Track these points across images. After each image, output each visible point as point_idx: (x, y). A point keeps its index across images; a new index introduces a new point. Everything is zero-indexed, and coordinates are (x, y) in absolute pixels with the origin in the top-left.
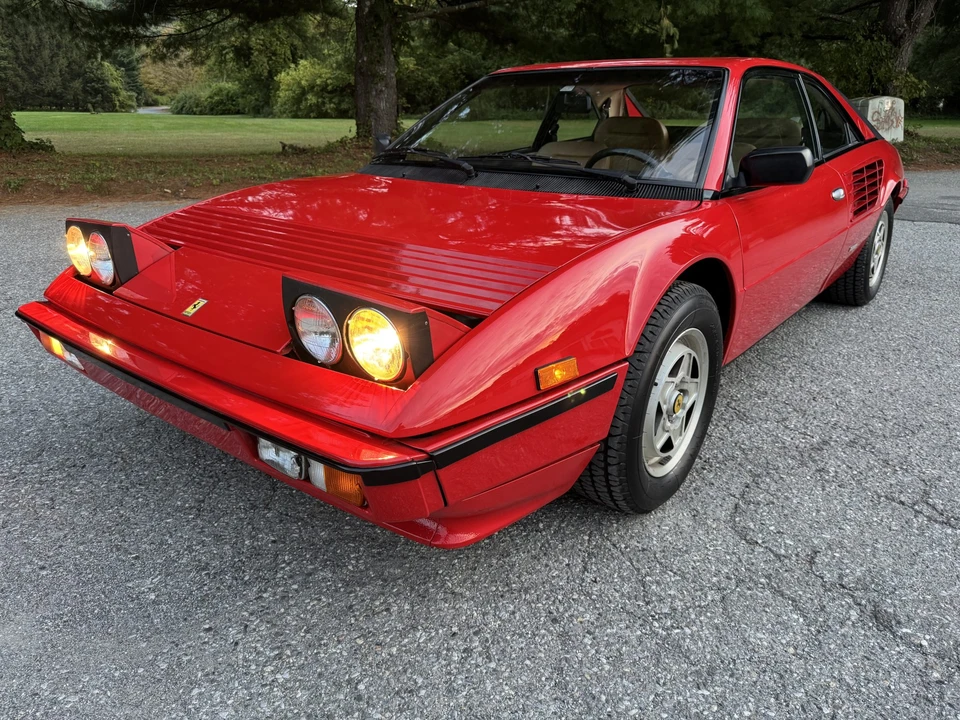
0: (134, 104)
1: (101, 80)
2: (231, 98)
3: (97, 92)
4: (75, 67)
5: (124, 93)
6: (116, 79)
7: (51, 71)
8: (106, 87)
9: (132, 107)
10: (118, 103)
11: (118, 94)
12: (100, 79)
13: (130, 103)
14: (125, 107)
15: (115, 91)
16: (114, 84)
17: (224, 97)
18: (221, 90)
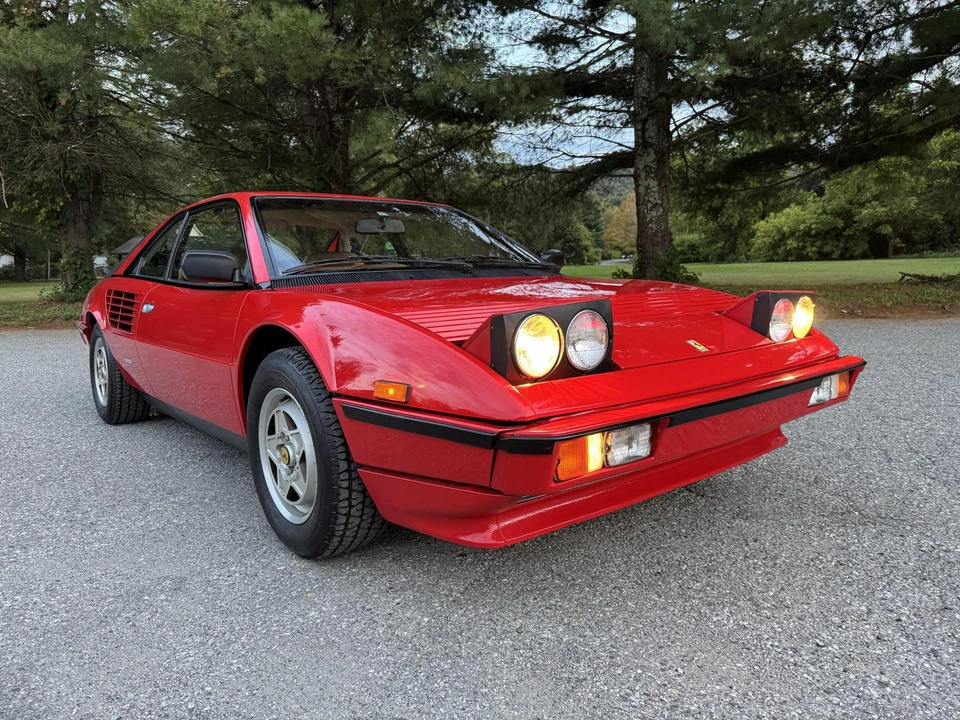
0: (599, 258)
1: (577, 240)
2: (693, 247)
3: (572, 249)
4: (560, 231)
5: (592, 249)
6: (588, 239)
7: (541, 235)
8: (579, 246)
9: (596, 260)
10: (586, 258)
11: (587, 251)
12: (575, 240)
13: (596, 257)
14: (592, 261)
15: (586, 249)
16: (585, 243)
17: (685, 248)
18: (683, 242)
